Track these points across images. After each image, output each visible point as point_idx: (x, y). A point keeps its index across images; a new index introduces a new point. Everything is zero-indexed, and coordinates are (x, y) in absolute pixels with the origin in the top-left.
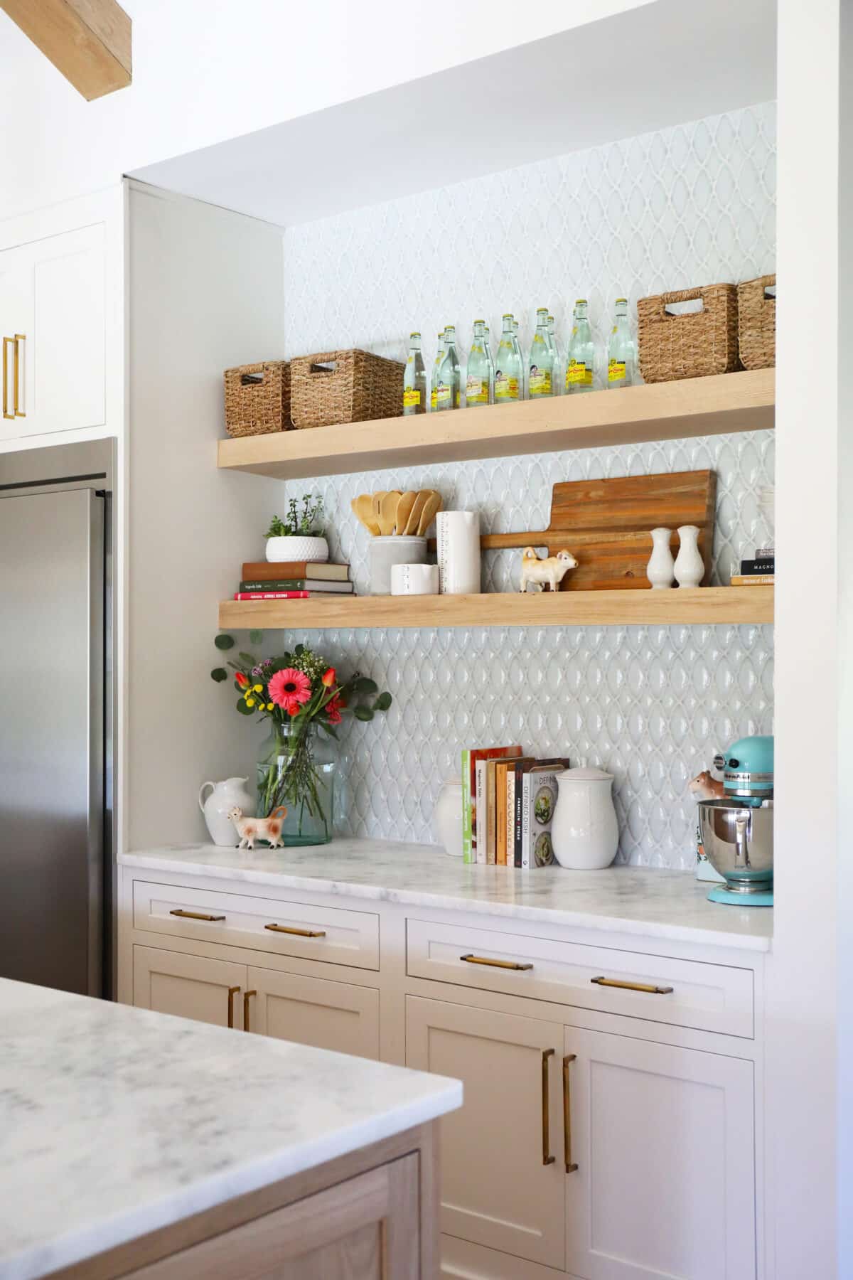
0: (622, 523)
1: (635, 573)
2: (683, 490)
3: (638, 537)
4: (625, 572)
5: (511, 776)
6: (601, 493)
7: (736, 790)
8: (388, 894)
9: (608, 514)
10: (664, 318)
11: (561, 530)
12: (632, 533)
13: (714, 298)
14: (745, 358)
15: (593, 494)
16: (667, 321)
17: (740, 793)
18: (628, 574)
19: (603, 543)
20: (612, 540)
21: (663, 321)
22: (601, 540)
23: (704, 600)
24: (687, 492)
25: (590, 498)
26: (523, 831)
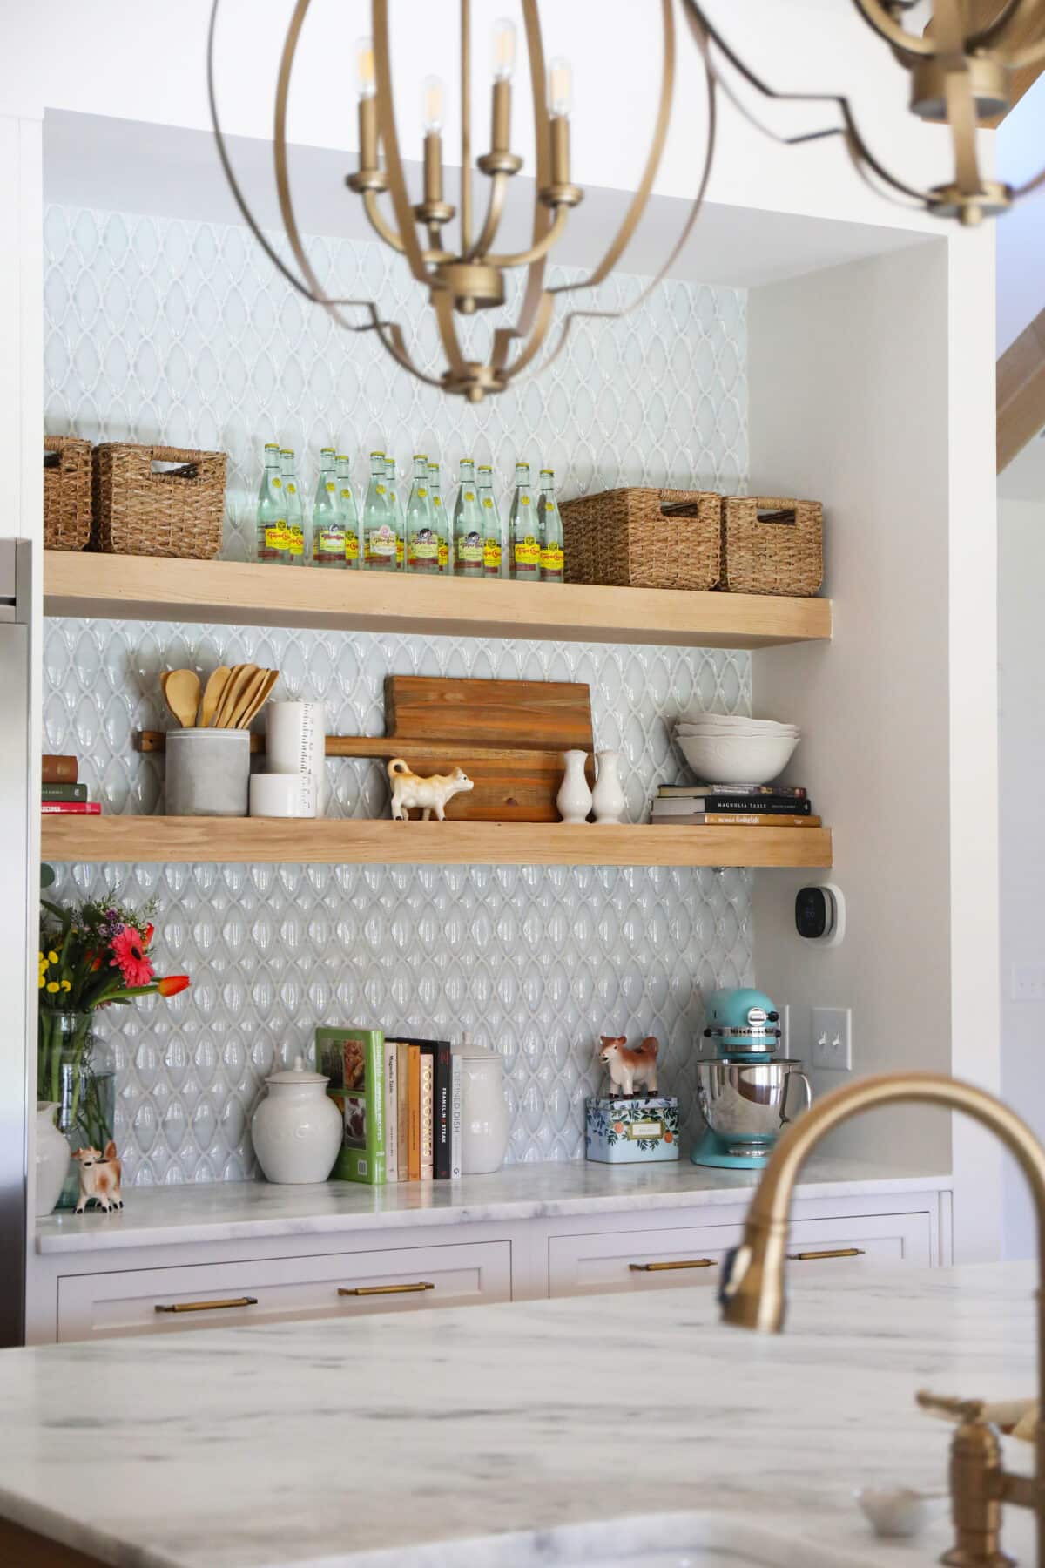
0: (494, 737)
1: (518, 800)
2: (563, 705)
3: (516, 756)
4: (505, 799)
5: (427, 1060)
6: (459, 696)
7: (750, 1046)
8: (545, 1208)
9: (474, 724)
10: (661, 516)
11: (412, 739)
12: (508, 751)
13: (710, 507)
14: (734, 579)
15: (449, 696)
16: (664, 520)
17: (755, 1048)
18: (510, 801)
19: (471, 759)
20: (483, 756)
21: (659, 520)
22: (468, 756)
23: (695, 839)
24: (565, 708)
25: (445, 700)
26: (453, 1129)
